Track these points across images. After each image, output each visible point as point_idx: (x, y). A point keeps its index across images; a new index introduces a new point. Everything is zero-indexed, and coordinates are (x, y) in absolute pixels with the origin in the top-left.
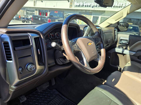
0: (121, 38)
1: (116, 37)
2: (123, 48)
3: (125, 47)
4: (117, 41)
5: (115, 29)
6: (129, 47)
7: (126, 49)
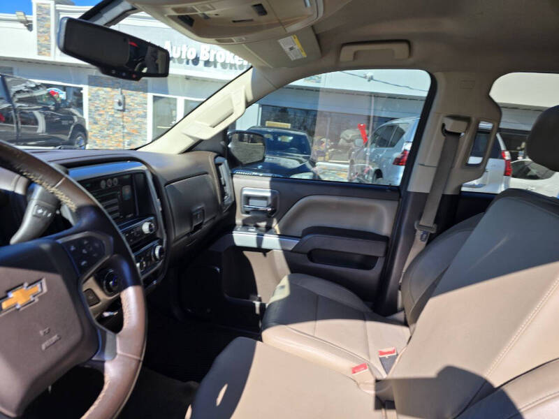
0: (245, 193)
1: (227, 189)
2: (257, 227)
3: (263, 224)
4: (234, 205)
5: (219, 159)
6: (278, 222)
7: (268, 229)
